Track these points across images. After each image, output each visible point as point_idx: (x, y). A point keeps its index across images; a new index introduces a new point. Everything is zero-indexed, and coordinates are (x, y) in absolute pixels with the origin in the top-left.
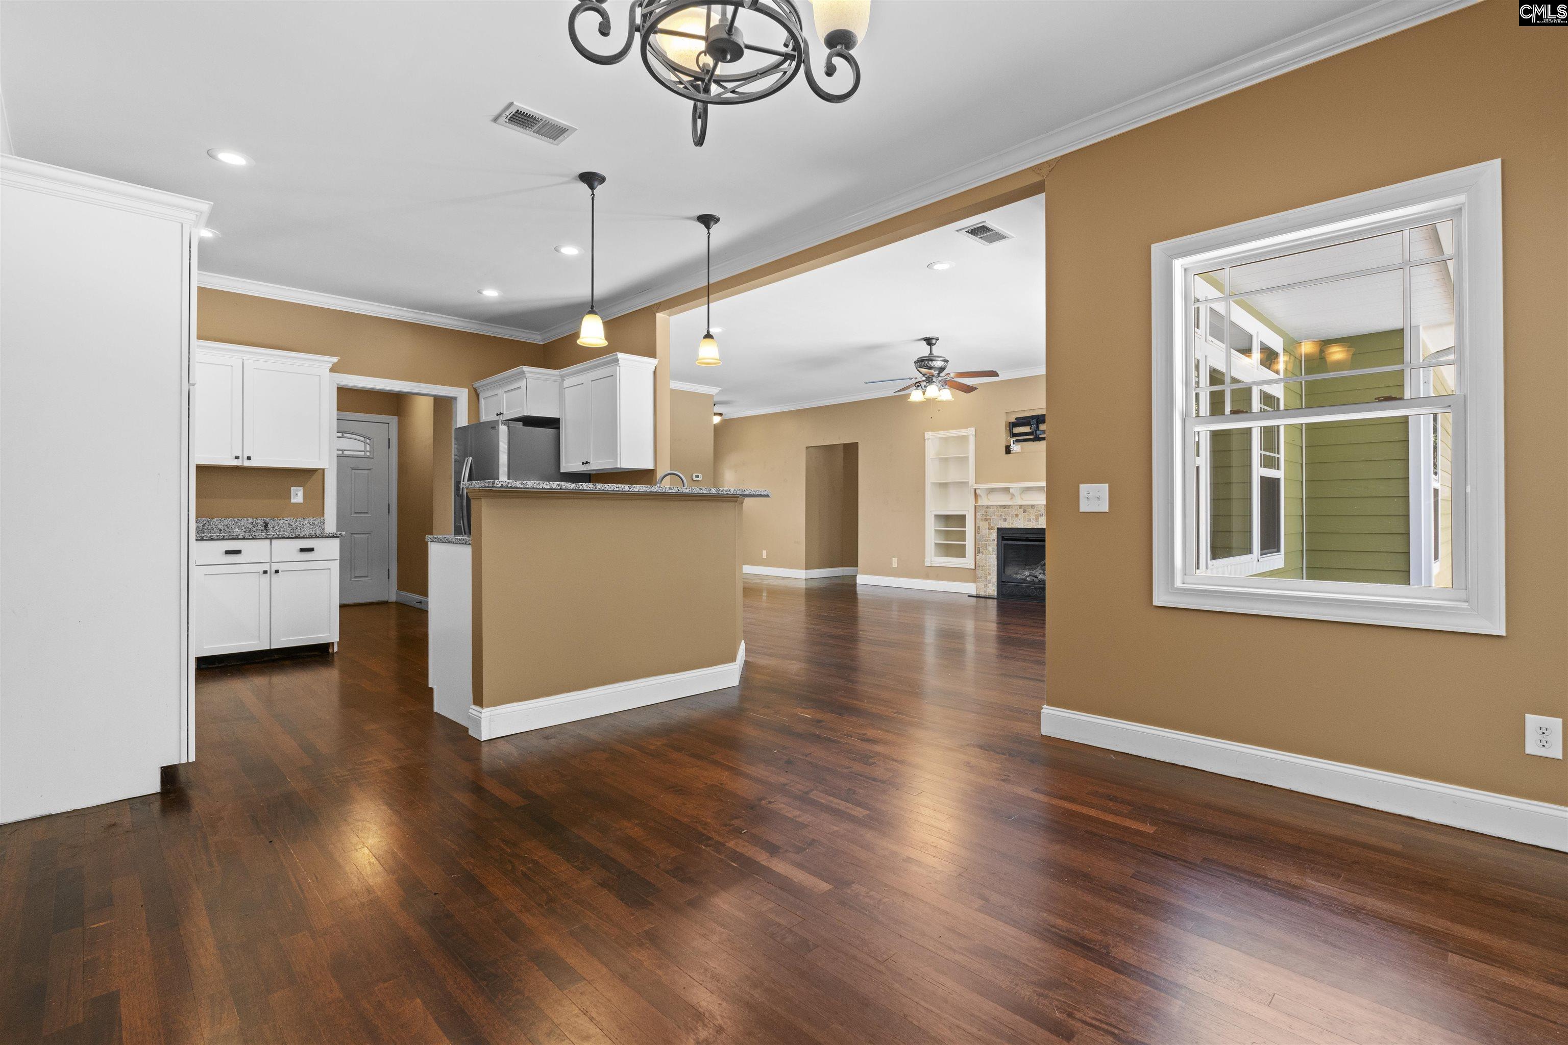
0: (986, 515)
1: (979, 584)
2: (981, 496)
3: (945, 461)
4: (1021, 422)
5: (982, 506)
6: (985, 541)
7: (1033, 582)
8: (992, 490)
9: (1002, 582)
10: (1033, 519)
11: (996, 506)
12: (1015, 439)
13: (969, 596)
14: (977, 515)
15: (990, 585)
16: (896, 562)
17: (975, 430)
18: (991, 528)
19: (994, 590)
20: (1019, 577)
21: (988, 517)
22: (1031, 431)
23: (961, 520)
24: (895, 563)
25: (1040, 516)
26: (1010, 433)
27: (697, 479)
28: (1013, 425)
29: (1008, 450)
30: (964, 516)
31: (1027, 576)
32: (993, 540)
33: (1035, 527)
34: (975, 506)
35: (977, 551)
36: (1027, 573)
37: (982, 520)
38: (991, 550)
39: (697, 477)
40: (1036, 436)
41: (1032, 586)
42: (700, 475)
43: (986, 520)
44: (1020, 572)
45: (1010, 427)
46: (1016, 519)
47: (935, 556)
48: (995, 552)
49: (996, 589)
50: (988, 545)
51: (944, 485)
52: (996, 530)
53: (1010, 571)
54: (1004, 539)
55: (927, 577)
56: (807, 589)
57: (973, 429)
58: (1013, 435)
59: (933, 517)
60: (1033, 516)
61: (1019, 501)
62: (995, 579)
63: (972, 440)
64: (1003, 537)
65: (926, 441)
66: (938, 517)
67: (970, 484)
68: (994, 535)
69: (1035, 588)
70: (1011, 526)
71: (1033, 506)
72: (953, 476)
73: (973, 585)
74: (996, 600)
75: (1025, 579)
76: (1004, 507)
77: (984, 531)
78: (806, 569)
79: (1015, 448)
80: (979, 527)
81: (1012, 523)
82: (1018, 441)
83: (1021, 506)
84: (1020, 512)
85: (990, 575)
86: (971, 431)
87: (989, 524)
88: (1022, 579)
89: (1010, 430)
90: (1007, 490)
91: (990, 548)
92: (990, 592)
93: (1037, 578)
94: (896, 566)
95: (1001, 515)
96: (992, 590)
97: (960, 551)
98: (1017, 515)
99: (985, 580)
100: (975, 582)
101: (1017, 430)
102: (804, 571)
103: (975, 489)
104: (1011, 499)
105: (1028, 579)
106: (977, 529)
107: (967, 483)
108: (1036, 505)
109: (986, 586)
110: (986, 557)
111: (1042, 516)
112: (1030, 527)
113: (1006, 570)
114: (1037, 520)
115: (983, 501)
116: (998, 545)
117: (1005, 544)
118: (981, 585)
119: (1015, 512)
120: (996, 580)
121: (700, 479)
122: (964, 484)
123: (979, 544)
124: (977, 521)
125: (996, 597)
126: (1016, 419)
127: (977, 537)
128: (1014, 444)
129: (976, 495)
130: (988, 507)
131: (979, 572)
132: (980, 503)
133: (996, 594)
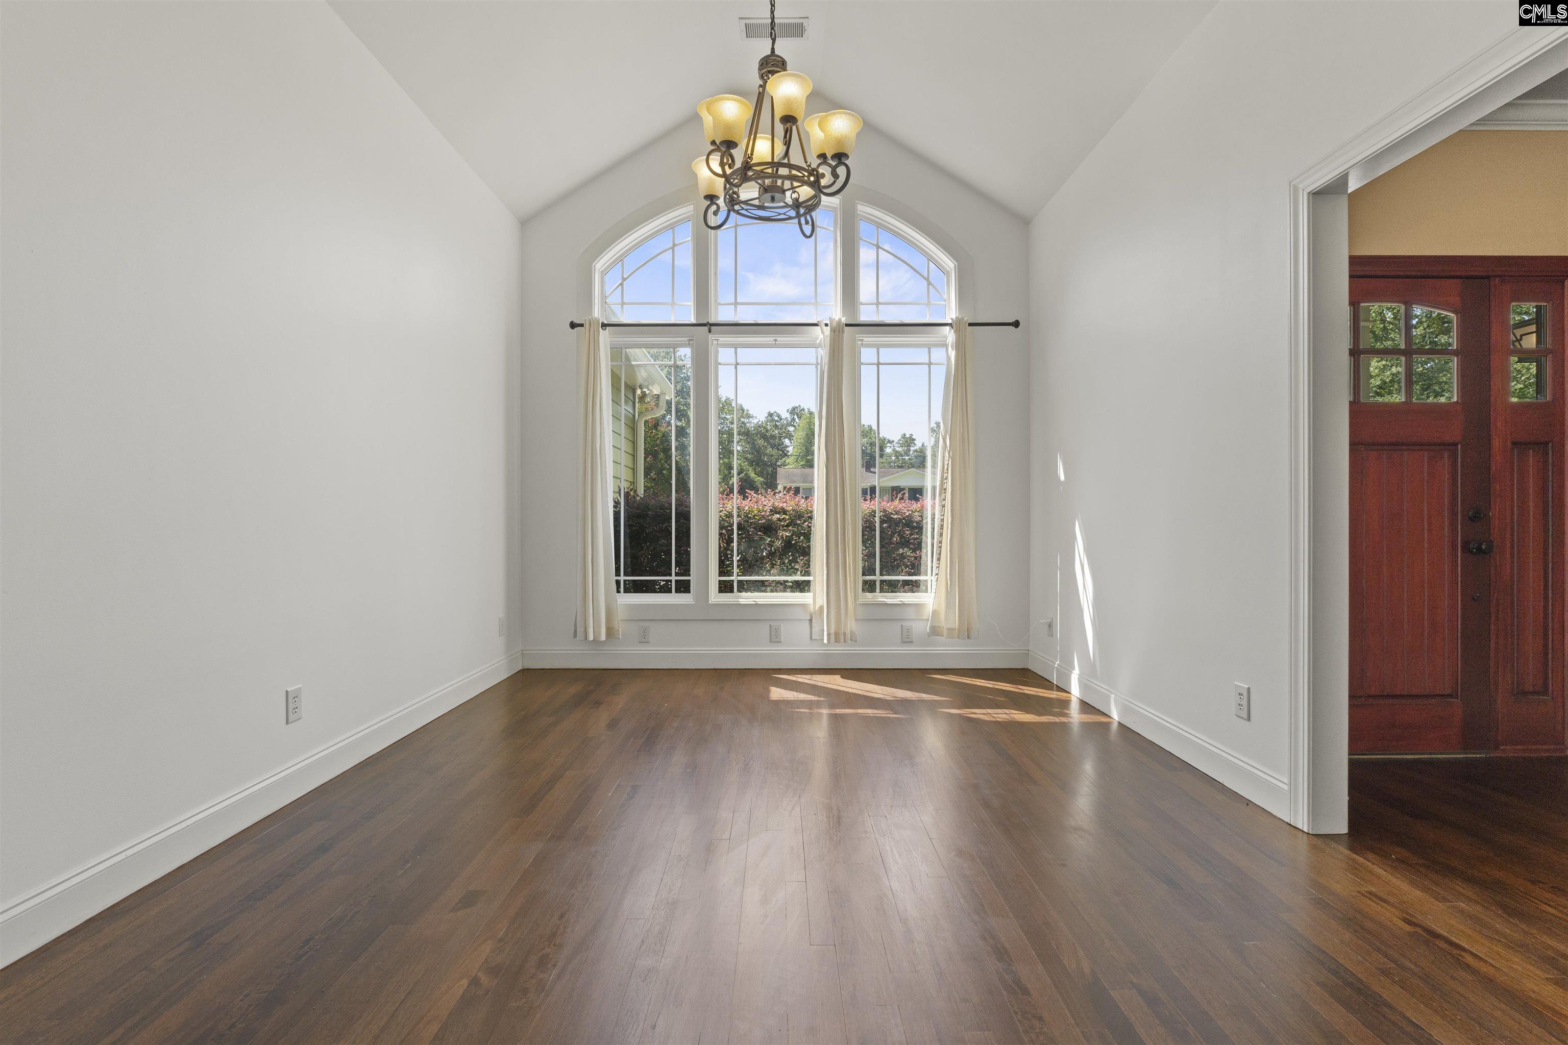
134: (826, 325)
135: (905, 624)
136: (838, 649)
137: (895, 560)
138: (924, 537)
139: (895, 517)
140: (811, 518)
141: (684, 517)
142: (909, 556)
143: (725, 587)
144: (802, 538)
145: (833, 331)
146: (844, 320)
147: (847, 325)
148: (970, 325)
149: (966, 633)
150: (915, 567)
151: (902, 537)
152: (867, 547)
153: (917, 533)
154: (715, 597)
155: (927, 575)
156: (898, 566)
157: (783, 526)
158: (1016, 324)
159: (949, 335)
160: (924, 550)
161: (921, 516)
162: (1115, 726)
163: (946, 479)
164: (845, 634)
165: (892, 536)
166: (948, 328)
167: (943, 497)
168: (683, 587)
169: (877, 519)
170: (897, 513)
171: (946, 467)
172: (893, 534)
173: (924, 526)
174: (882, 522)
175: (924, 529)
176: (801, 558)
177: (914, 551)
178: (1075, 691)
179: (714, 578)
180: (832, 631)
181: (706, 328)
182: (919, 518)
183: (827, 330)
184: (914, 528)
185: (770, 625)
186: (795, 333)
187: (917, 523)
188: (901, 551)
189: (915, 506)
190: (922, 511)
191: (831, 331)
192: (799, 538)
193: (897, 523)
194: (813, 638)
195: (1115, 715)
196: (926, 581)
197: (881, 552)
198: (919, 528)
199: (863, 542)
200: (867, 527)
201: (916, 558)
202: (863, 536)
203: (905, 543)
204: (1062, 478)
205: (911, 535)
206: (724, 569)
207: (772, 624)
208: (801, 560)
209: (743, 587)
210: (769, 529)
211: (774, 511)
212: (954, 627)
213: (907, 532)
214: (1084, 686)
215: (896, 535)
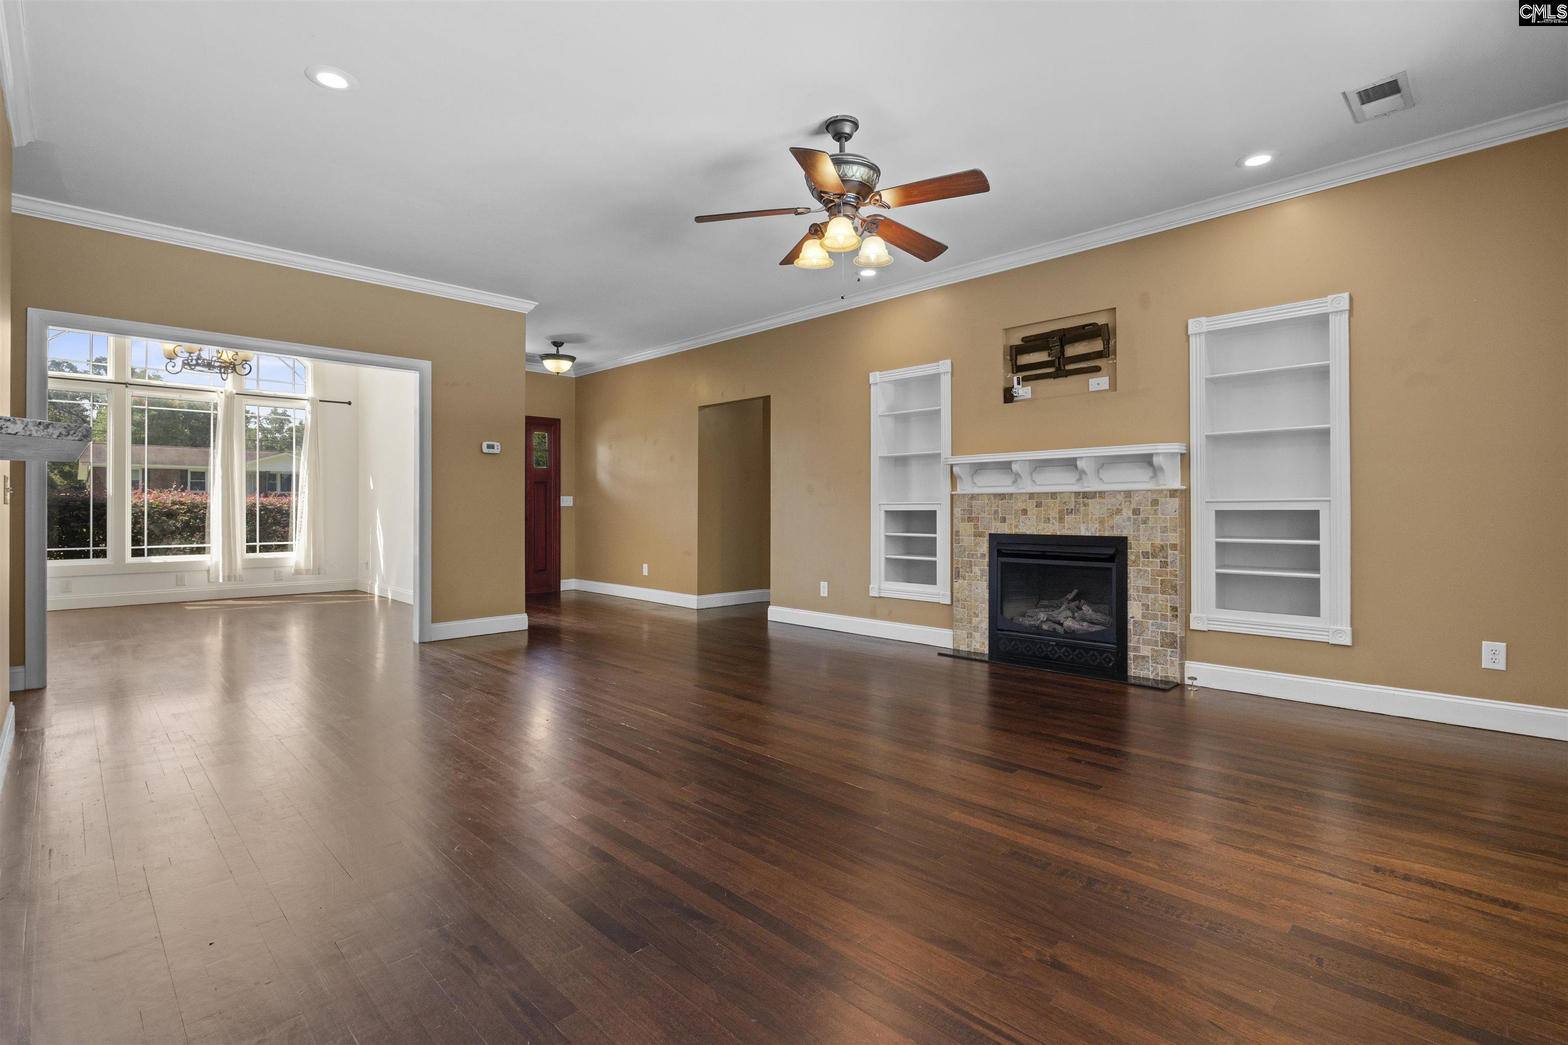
0: (971, 512)
1: (959, 632)
2: (960, 478)
3: (903, 419)
4: (1031, 344)
5: (964, 495)
6: (968, 557)
7: (1054, 633)
8: (979, 468)
9: (999, 630)
10: (1055, 518)
11: (988, 495)
12: (1021, 375)
13: (940, 654)
14: (955, 511)
15: (977, 635)
16: (826, 586)
17: (952, 363)
18: (978, 535)
19: (983, 643)
20: (1027, 622)
21: (973, 515)
22: (1050, 359)
23: (928, 519)
24: (824, 589)
25: (1068, 514)
26: (1012, 365)
27: (491, 451)
28: (1016, 351)
29: (1009, 396)
30: (933, 514)
31: (1043, 622)
32: (983, 555)
33: (1058, 533)
34: (952, 496)
35: (955, 574)
36: (1042, 616)
37: (963, 520)
38: (979, 573)
39: (492, 447)
40: (1058, 369)
41: (1052, 641)
42: (496, 444)
43: (970, 520)
44: (1030, 612)
45: (1011, 356)
46: (1022, 518)
47: (887, 579)
48: (986, 577)
49: (987, 642)
50: (973, 564)
51: (902, 462)
52: (987, 538)
53: (1011, 610)
54: (1000, 553)
55: (873, 614)
56: (699, 624)
57: (949, 362)
58: (1018, 369)
59: (883, 514)
60: (1054, 514)
61: (1027, 486)
62: (985, 625)
63: (946, 383)
64: (999, 551)
65: (872, 387)
66: (891, 515)
67: (943, 456)
68: (984, 548)
69: (1058, 644)
70: (1014, 531)
71: (1053, 495)
72: (917, 446)
73: (949, 632)
74: (986, 665)
75: (1039, 627)
76: (1002, 496)
77: (967, 539)
78: (699, 594)
79: (1023, 391)
80: (958, 532)
81: (1016, 527)
82: (1026, 379)
83: (1032, 495)
84: (1031, 505)
85: (977, 616)
86: (945, 366)
87: (976, 527)
88: (1032, 626)
89: (1011, 360)
90: (1006, 466)
91: (976, 570)
92: (978, 646)
93: (1061, 624)
94: (826, 595)
95: (996, 512)
96: (980, 644)
97: (927, 574)
98: (1025, 512)
99: (968, 626)
100: (951, 627)
101: (1025, 359)
102: (695, 597)
103: (952, 466)
104: (1014, 482)
105: (1045, 627)
106: (954, 535)
107: (938, 455)
108: (1061, 493)
109: (970, 636)
110: (971, 585)
111: (1071, 512)
112: (1049, 534)
113: (1004, 609)
114: (1061, 520)
115: (965, 488)
116: (990, 564)
117: (1003, 564)
118: (962, 633)
119: (1020, 505)
120: (987, 627)
121: (497, 450)
122: (935, 457)
123: (958, 561)
124: (955, 521)
125: (986, 658)
126: (1023, 339)
127: (955, 550)
128: (1019, 384)
129: (953, 478)
130: (973, 497)
131: (959, 612)
132: (959, 491)
133: (986, 651)
134: (221, 392)
135: (277, 569)
136: (229, 586)
137: (270, 533)
138: (290, 520)
139: (270, 507)
140: (206, 508)
141: (101, 509)
142: (280, 531)
143: (137, 553)
144: (198, 521)
145: (227, 397)
146: (235, 391)
147: (236, 394)
148: (320, 401)
149: (317, 570)
150: (285, 536)
151: (275, 519)
152: (249, 526)
153: (286, 517)
154: (130, 559)
155: (292, 541)
156: (272, 537)
157: (182, 513)
158: (349, 403)
159: (308, 406)
160: (290, 527)
161: (289, 507)
162: (390, 600)
163: (305, 486)
164: (235, 576)
165: (267, 519)
166: (306, 401)
167: (302, 496)
168: (102, 554)
169: (258, 510)
170: (271, 505)
171: (304, 480)
172: (269, 517)
173: (291, 513)
174: (260, 510)
175: (291, 515)
176: (197, 533)
177: (284, 528)
178: (377, 593)
179: (129, 547)
180: (226, 575)
181: (124, 385)
182: (287, 508)
183: (223, 396)
184: (284, 514)
185: (177, 575)
186: (196, 394)
187: (286, 511)
188: (274, 528)
189: (285, 500)
190: (289, 504)
191: (225, 396)
192: (196, 521)
193: (271, 511)
194: (210, 581)
195: (390, 597)
196: (292, 545)
197: (260, 528)
198: (287, 514)
199: (247, 523)
200: (249, 513)
201: (285, 532)
202: (247, 518)
203: (277, 523)
204: (372, 488)
205: (281, 518)
206: (136, 541)
207: (178, 574)
208: (198, 535)
209: (151, 552)
210: (171, 515)
211: (174, 503)
212: (309, 568)
213: (279, 517)
214: (381, 590)
215: (270, 518)
